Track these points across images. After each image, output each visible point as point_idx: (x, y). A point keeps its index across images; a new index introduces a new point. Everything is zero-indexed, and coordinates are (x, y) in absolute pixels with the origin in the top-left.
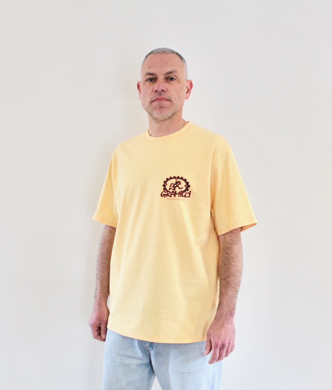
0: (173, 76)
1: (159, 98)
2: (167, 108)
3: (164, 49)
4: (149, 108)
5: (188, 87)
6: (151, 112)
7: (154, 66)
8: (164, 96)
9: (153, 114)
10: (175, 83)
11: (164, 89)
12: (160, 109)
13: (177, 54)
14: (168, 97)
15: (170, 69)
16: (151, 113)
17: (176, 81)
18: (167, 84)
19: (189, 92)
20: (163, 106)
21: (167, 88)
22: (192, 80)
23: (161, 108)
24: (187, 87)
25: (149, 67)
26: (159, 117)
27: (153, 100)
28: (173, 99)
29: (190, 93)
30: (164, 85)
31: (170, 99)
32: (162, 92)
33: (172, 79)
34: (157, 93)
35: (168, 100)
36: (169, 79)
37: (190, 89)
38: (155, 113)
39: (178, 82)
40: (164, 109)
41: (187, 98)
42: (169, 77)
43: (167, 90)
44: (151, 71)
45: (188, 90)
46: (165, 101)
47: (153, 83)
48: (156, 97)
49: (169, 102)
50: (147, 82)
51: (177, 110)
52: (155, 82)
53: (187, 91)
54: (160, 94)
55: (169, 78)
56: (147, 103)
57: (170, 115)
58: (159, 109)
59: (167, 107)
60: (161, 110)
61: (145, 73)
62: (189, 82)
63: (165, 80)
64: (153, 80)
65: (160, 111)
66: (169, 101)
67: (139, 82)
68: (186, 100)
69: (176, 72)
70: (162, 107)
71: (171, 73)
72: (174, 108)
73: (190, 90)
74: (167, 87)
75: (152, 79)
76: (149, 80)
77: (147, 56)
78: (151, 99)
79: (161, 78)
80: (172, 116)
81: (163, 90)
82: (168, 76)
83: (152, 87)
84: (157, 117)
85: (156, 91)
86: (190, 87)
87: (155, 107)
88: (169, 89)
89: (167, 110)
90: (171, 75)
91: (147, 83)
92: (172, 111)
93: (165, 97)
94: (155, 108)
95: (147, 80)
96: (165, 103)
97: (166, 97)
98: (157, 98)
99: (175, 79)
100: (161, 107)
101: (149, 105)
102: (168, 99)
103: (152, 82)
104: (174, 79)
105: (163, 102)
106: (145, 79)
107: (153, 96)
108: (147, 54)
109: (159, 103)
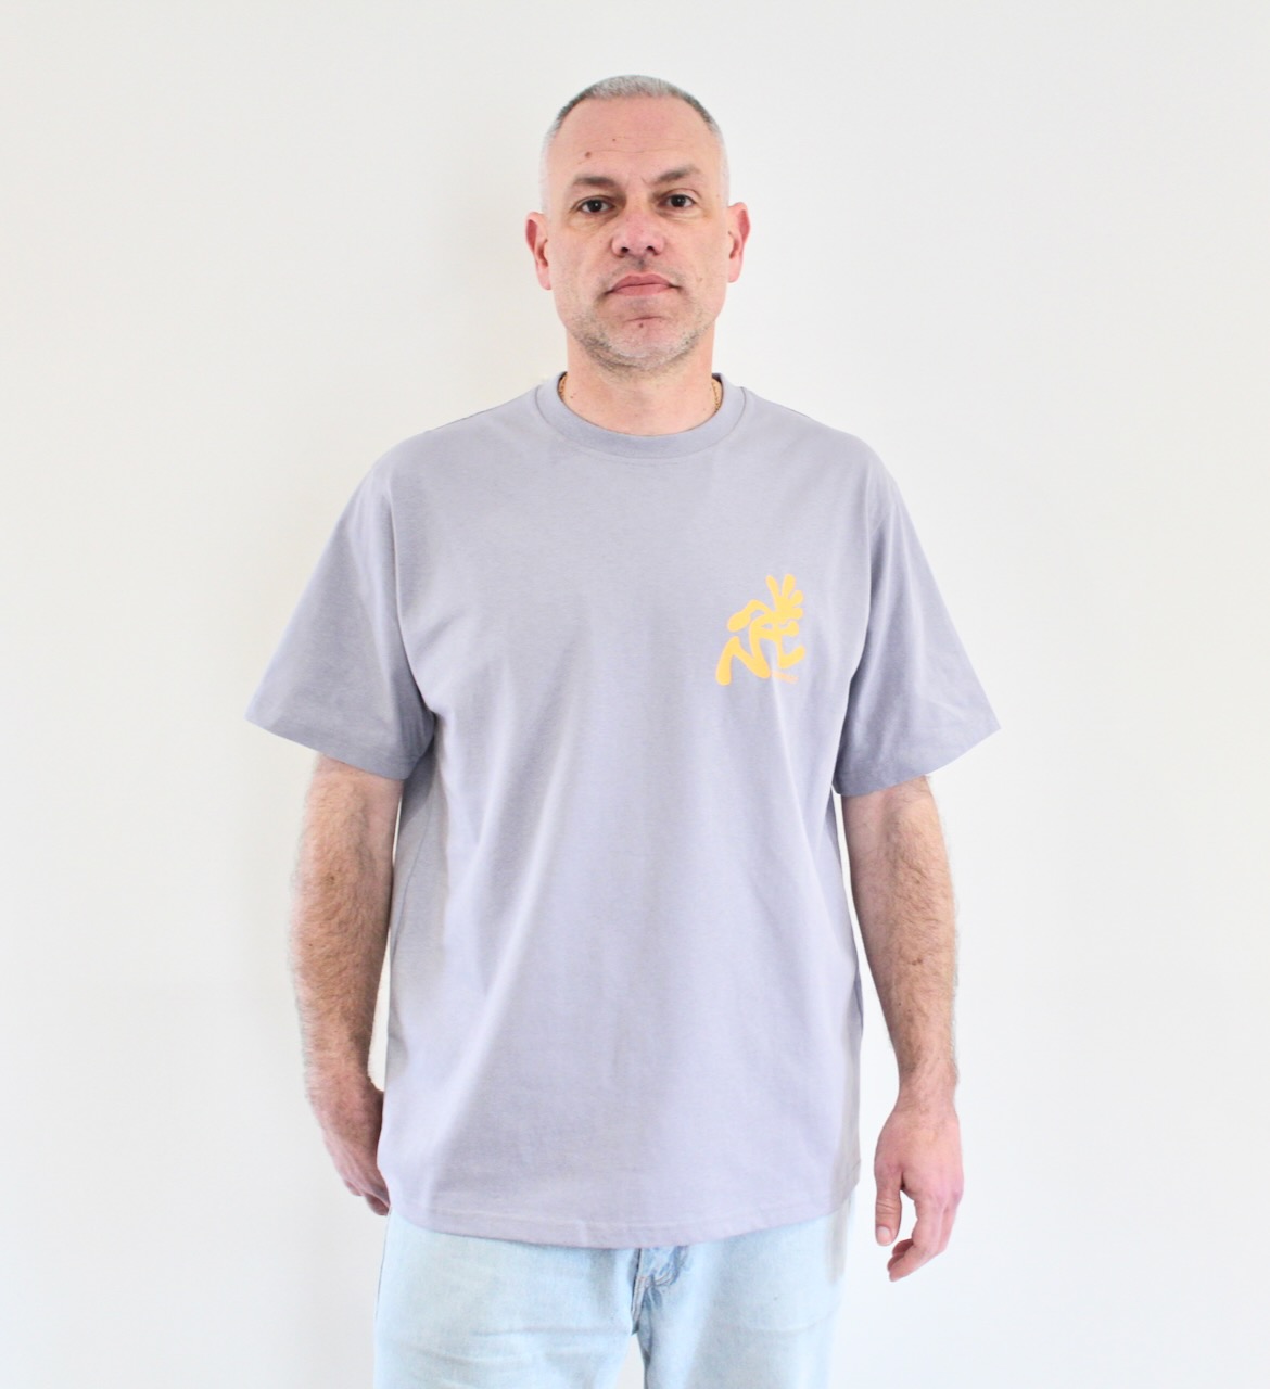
0: (686, 189)
1: (638, 278)
2: (669, 320)
4: (593, 321)
5: (732, 232)
6: (603, 335)
7: (610, 150)
8: (659, 269)
9: (610, 344)
10: (695, 218)
11: (654, 243)
12: (641, 326)
13: (689, 100)
14: (674, 274)
15: (672, 163)
16: (602, 340)
17: (696, 211)
18: (663, 221)
19: (737, 253)
20: (652, 313)
21: (664, 238)
22: (746, 203)
23: (644, 322)
24: (730, 233)
25: (588, 155)
26: (634, 358)
27: (610, 287)
28: (690, 284)
29: (741, 254)
30: (653, 228)
31: (678, 279)
32: (650, 255)
33: (678, 201)
34: (625, 261)
35: (671, 286)
36: (669, 203)
37: (740, 237)
38: (621, 340)
39: (707, 215)
40: (655, 322)
41: (733, 279)
42: (670, 191)
43: (666, 243)
44: (597, 169)
45: (736, 246)
46: (659, 292)
47: (607, 219)
48: (624, 276)
49: (673, 293)
50: (579, 213)
51: (701, 324)
52: (616, 216)
53: (729, 248)
54: (642, 264)
55: (671, 201)
56: (586, 300)
57: (678, 344)
58: (635, 325)
59: (667, 314)
60: (645, 328)
61: (569, 179)
62: (738, 211)
63: (654, 206)
64: (604, 206)
65: (643, 331)
66: (673, 289)
67: (536, 214)
69: (698, 171)
70: (649, 318)
71: (677, 175)
72: (694, 317)
73: (741, 246)
74: (666, 235)
75: (600, 202)
76: (586, 208)
78: (604, 283)
79: (639, 198)
80: (686, 352)
81: (650, 248)
82: (665, 188)
83: (602, 235)
84: (627, 359)
85: (625, 250)
86: (741, 230)
87: (620, 317)
88: (673, 241)
89: (671, 326)
90: (678, 187)
91: (580, 220)
92: (689, 331)
93: (653, 272)
94: (623, 321)
95: (578, 208)
96: (661, 300)
97: (664, 276)
98: (629, 277)
99: (691, 200)
100: (645, 317)
101: (596, 307)
102: (673, 281)
103: (600, 217)
104: (688, 203)
105: (654, 296)
106: (572, 203)
107: (611, 271)
108: (565, 103)
109: (637, 298)
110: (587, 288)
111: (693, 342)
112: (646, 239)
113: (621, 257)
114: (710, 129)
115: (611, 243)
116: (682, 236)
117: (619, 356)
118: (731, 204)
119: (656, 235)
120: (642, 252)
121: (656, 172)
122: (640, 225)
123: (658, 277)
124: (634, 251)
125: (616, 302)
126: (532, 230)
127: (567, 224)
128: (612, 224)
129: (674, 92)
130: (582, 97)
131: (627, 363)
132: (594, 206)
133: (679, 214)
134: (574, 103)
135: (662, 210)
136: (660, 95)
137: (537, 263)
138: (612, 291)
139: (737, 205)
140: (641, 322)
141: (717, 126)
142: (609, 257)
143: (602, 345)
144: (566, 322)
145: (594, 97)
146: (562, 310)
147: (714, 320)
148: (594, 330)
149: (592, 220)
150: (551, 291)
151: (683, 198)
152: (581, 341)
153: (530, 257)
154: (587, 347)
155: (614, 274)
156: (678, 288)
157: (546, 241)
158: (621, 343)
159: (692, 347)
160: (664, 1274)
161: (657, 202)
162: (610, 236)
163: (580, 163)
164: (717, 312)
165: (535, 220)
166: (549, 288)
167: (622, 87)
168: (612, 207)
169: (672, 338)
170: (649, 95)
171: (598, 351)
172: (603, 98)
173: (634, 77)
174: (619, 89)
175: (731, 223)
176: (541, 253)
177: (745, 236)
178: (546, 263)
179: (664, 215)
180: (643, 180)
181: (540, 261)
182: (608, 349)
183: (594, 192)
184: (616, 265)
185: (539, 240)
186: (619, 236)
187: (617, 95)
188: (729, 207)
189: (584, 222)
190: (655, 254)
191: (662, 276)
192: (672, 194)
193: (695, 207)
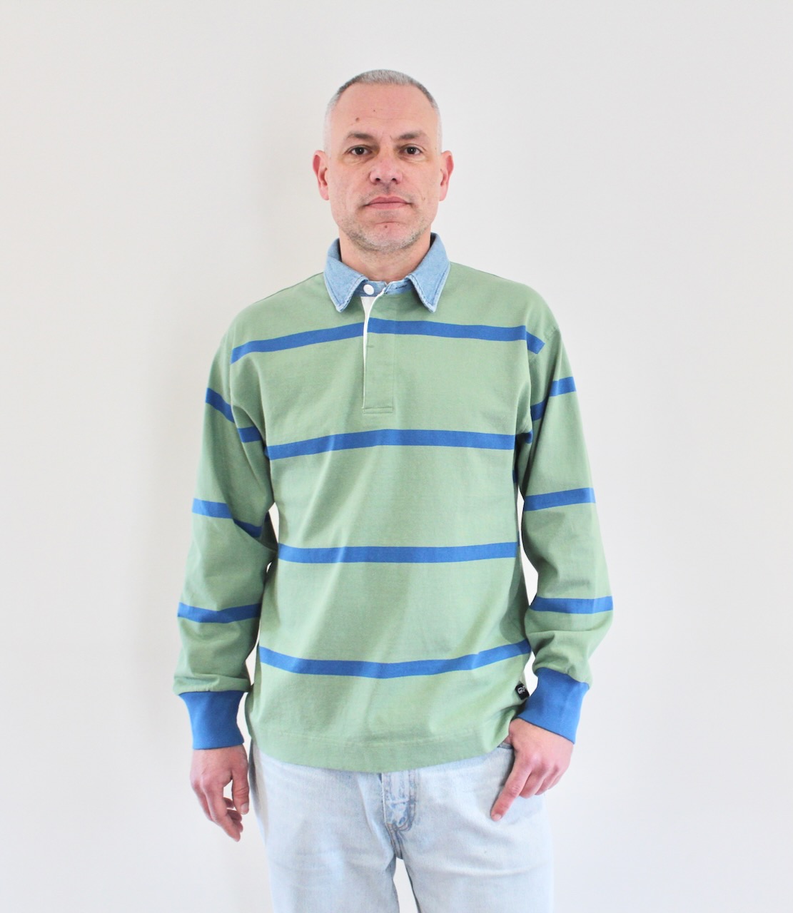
0: (417, 144)
1: (385, 199)
2: (404, 224)
3: (391, 74)
4: (354, 222)
5: (443, 169)
6: (361, 231)
8: (400, 193)
9: (365, 237)
10: (422, 161)
11: (397, 176)
12: (386, 227)
13: (421, 87)
14: (408, 196)
15: (409, 128)
16: (360, 234)
17: (423, 157)
18: (402, 163)
19: (445, 182)
20: (394, 219)
21: (403, 173)
22: (451, 150)
23: (388, 224)
24: (441, 170)
25: (357, 119)
26: (380, 246)
27: (367, 203)
28: (418, 201)
29: (447, 183)
30: (396, 166)
31: (411, 199)
32: (393, 184)
33: (411, 151)
34: (378, 187)
35: (406, 203)
36: (406, 151)
37: (447, 174)
38: (372, 235)
39: (429, 159)
40: (395, 225)
41: (442, 199)
43: (404, 176)
44: (363, 128)
45: (444, 178)
46: (399, 207)
47: (367, 160)
48: (376, 196)
49: (408, 207)
50: (350, 155)
51: (424, 227)
52: (372, 158)
53: (441, 179)
54: (388, 188)
55: (407, 149)
56: (352, 210)
57: (408, 239)
58: (382, 226)
59: (403, 220)
60: (388, 228)
61: (345, 134)
62: (447, 156)
63: (396, 153)
64: (365, 152)
65: (387, 230)
66: (408, 205)
67: (320, 151)
68: (440, 203)
69: (424, 135)
70: (391, 222)
71: (411, 136)
72: (419, 222)
73: (447, 178)
74: (403, 171)
75: (363, 149)
76: (354, 152)
77: (343, 89)
78: (363, 200)
79: (388, 147)
80: (412, 244)
81: (394, 180)
82: (403, 143)
83: (363, 170)
84: (376, 247)
85: (378, 180)
86: (448, 169)
87: (372, 221)
88: (407, 175)
89: (404, 228)
90: (413, 143)
91: (350, 158)
92: (415, 231)
93: (399, 196)
94: (374, 224)
95: (349, 152)
96: (402, 212)
98: (379, 198)
99: (419, 150)
100: (388, 222)
101: (357, 214)
102: (407, 200)
103: (363, 158)
104: (417, 152)
105: (396, 210)
106: (345, 149)
107: (368, 192)
108: (342, 84)
109: (384, 210)
110: (352, 201)
111: (416, 238)
112: (392, 174)
113: (375, 184)
114: (433, 106)
115: (369, 174)
116: (414, 172)
117: (371, 244)
118: (443, 151)
119: (398, 171)
120: (388, 182)
121: (399, 133)
122: (387, 165)
123: (399, 198)
124: (384, 181)
125: (371, 213)
126: (317, 161)
127: (341, 160)
128: (370, 163)
129: (412, 82)
130: (354, 81)
131: (376, 249)
132: (359, 151)
133: (413, 159)
134: (348, 84)
135: (401, 155)
136: (404, 84)
137: (319, 183)
138: (368, 205)
139: (446, 152)
140: (386, 224)
142: (368, 183)
143: (360, 237)
144: (338, 223)
145: (361, 82)
146: (336, 215)
147: (430, 224)
148: (355, 228)
149: (357, 160)
150: (329, 201)
151: (414, 149)
152: (348, 234)
154: (351, 238)
155: (370, 195)
156: (411, 204)
157: (326, 169)
158: (371, 237)
159: (416, 241)
160: (402, 824)
161: (399, 151)
162: (370, 170)
163: (352, 124)
164: (432, 220)
165: (319, 155)
166: (327, 199)
168: (370, 152)
169: (404, 234)
171: (358, 241)
172: (368, 83)
173: (387, 72)
174: (379, 79)
175: (442, 164)
177: (450, 173)
178: (325, 184)
179: (401, 158)
180: (391, 137)
181: (322, 182)
182: (364, 240)
183: (359, 143)
184: (371, 189)
185: (321, 168)
186: (375, 170)
187: (377, 81)
188: (442, 154)
189: (352, 160)
190: (397, 183)
191: (401, 197)
192: (408, 146)
193: (421, 154)
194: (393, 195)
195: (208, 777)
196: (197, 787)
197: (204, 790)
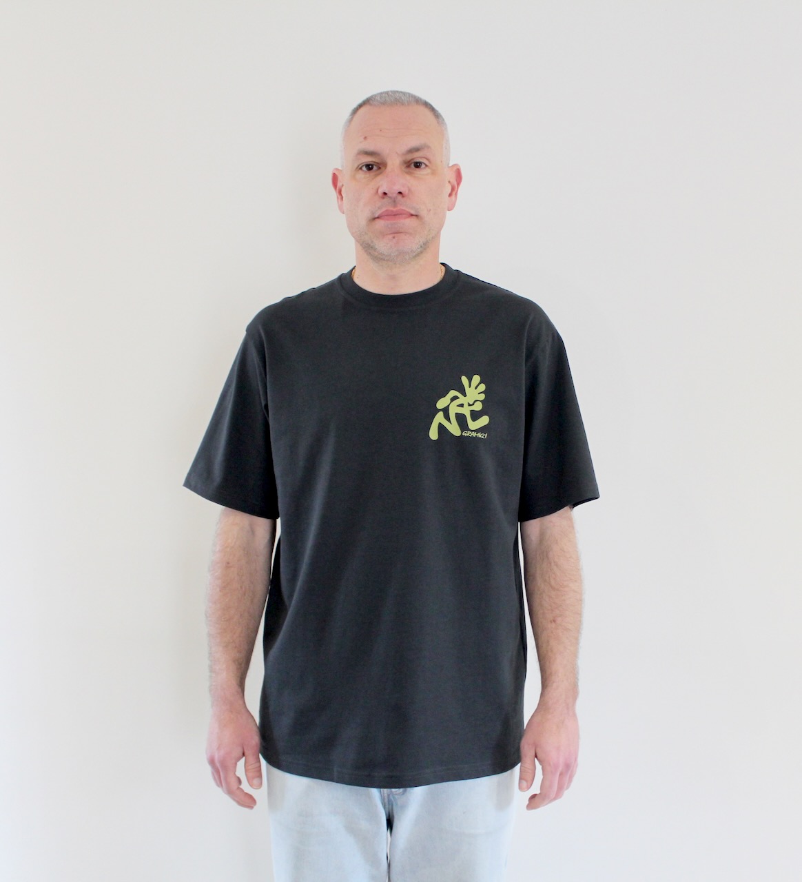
110: (364, 214)
111: (425, 246)
112: (398, 188)
113: (383, 198)
114: (438, 123)
117: (381, 254)
118: (450, 165)
119: (404, 186)
120: (395, 195)
121: (404, 148)
123: (404, 210)
125: (380, 224)
128: (379, 178)
129: (418, 101)
131: (386, 258)
132: (369, 167)
133: (418, 172)
134: (360, 106)
135: (407, 170)
136: (409, 103)
137: (338, 198)
138: (378, 218)
139: (454, 166)
140: (393, 235)
141: (443, 120)
143: (372, 247)
144: (352, 234)
145: (371, 105)
146: (350, 226)
148: (367, 238)
149: (368, 175)
150: (344, 215)
151: (420, 163)
152: (361, 245)
153: (334, 194)
154: (365, 249)
155: (379, 208)
156: (416, 216)
157: (343, 185)
158: (383, 246)
159: (425, 249)
161: (405, 166)
162: (378, 185)
163: (361, 142)
165: (336, 173)
166: (343, 213)
167: (387, 99)
168: (379, 168)
169: (412, 244)
170: (403, 104)
171: (370, 251)
172: (375, 106)
175: (449, 176)
176: (340, 192)
177: (459, 184)
178: (342, 199)
179: (408, 173)
180: (397, 153)
181: (340, 197)
182: (375, 250)
183: (369, 160)
184: (379, 203)
185: (339, 184)
186: (382, 185)
187: (384, 103)
188: (449, 167)
189: (363, 176)
190: (403, 197)
191: (407, 209)
192: (413, 161)
193: (427, 168)
194: (400, 207)
195: (222, 752)
196: (212, 762)
197: (218, 765)
